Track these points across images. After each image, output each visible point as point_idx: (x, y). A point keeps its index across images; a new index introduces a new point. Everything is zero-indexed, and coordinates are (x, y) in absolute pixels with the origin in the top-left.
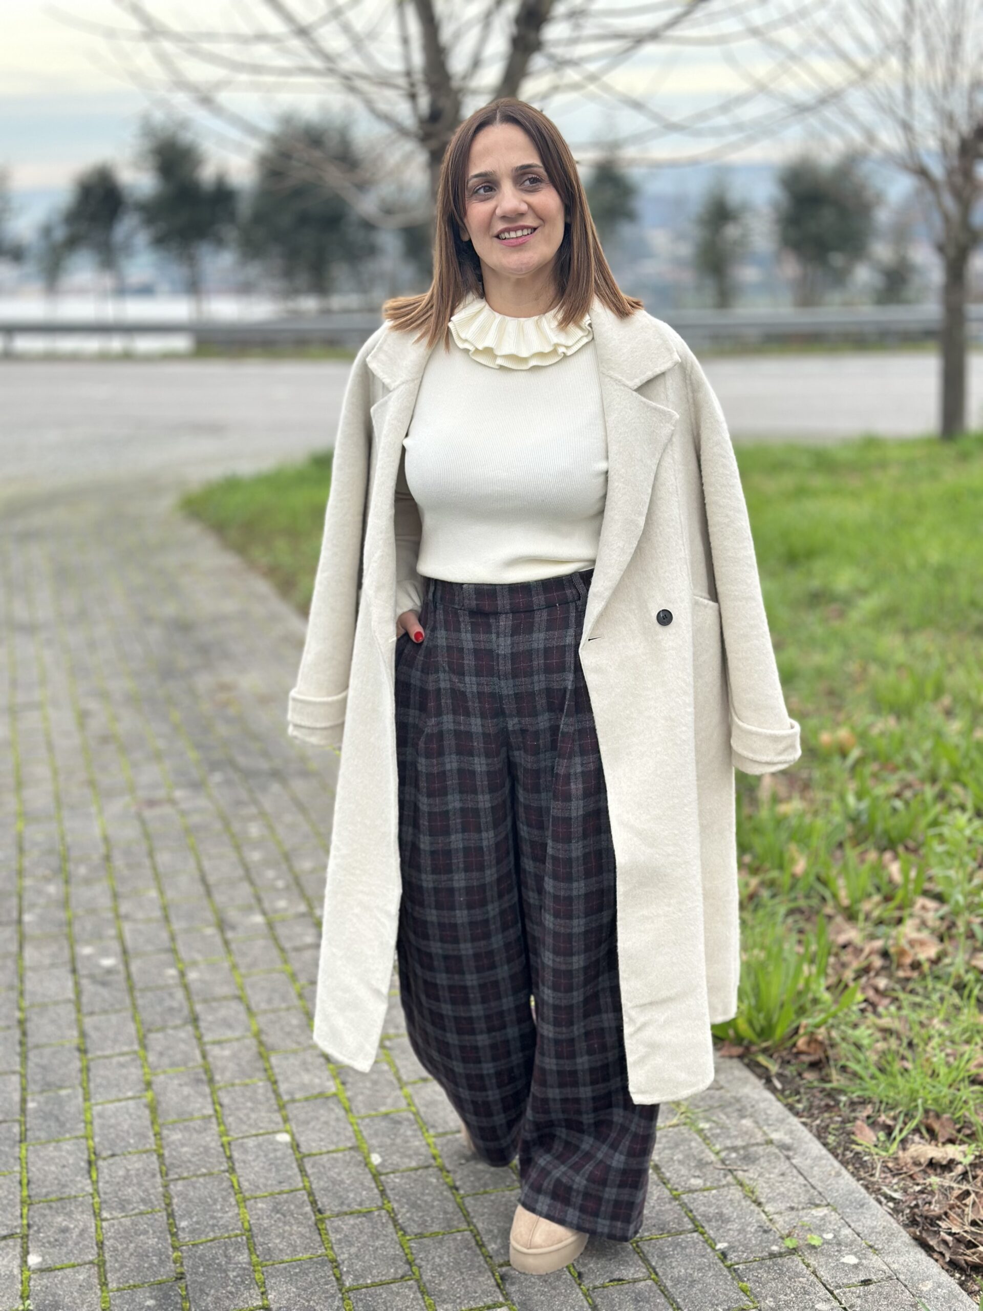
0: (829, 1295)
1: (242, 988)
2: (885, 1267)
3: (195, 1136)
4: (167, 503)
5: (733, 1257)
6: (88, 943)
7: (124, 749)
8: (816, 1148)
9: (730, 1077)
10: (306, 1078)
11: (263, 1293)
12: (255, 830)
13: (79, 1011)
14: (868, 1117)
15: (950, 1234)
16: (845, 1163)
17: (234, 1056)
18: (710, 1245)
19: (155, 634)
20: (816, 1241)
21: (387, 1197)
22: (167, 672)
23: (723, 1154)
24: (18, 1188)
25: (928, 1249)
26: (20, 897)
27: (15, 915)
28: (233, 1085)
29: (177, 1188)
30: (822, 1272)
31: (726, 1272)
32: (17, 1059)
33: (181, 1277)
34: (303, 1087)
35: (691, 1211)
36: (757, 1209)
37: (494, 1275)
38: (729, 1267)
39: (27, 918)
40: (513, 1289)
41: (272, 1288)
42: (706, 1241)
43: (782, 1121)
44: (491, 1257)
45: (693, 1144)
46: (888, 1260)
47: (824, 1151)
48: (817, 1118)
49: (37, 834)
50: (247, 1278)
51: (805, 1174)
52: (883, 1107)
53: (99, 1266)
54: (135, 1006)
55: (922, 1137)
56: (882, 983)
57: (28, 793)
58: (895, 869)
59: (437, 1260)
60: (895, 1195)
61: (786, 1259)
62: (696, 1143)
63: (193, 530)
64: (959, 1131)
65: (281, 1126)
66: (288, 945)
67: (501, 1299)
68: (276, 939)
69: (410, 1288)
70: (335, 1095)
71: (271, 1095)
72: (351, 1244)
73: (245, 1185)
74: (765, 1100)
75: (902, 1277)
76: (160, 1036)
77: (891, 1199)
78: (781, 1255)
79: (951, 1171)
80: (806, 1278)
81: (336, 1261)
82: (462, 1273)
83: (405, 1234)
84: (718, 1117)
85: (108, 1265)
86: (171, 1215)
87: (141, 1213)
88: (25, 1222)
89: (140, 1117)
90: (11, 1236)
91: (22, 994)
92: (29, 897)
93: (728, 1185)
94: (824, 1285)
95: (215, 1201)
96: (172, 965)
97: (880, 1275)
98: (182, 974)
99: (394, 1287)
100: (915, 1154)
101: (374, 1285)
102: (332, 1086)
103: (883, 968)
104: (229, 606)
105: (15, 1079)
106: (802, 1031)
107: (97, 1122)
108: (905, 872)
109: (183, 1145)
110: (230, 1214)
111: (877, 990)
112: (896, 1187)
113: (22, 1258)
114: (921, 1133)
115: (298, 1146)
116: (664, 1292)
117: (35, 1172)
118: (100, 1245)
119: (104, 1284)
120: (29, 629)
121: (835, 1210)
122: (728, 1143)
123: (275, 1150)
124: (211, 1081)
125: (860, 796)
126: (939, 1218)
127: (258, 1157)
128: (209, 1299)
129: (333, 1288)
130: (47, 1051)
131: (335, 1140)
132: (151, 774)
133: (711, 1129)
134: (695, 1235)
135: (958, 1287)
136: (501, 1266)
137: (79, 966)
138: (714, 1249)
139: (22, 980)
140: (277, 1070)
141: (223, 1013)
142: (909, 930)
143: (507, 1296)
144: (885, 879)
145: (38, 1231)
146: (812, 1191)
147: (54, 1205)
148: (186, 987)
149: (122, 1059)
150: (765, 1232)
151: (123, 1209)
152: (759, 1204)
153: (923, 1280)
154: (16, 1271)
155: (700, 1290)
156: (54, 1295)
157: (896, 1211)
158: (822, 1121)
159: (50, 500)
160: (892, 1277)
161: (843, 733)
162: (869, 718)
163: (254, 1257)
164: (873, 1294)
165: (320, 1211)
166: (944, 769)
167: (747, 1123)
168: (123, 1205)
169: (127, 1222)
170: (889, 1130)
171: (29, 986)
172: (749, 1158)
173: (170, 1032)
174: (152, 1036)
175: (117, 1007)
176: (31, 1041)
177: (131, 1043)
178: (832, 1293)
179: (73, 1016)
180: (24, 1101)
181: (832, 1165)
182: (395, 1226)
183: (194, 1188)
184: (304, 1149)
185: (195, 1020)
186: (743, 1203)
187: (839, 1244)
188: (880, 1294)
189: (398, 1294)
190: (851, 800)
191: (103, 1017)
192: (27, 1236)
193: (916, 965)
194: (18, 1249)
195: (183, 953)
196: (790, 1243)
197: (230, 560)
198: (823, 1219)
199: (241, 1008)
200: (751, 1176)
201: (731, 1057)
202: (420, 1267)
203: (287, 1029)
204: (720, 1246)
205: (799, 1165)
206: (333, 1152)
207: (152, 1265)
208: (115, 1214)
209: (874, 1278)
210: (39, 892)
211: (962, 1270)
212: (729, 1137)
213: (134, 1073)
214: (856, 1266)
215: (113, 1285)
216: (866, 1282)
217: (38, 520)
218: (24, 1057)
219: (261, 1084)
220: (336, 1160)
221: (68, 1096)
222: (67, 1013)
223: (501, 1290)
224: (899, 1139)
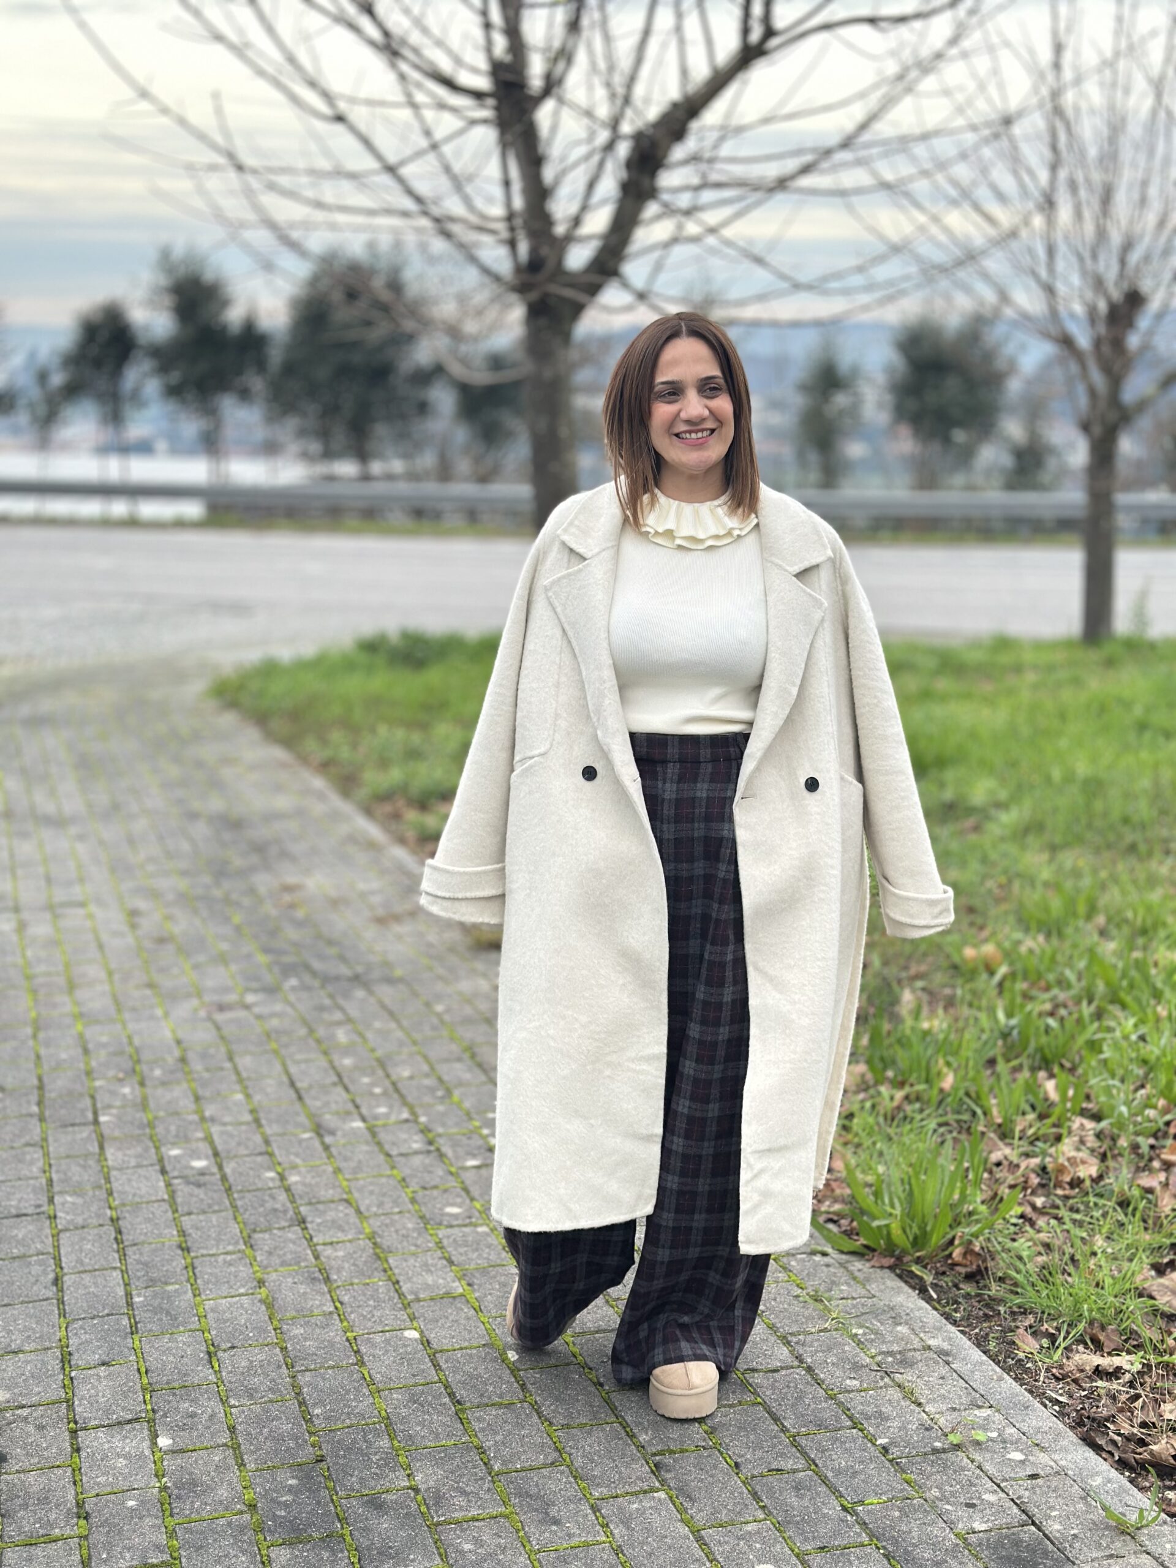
0: (995, 1487)
1: (350, 1192)
2: (1052, 1464)
3: (318, 1331)
4: (196, 687)
5: (895, 1452)
6: (174, 1144)
7: (184, 951)
8: (977, 1354)
9: (883, 1287)
10: (430, 1280)
11: (409, 1475)
12: (342, 1036)
13: (175, 1211)
14: (1031, 1327)
15: (1119, 1435)
16: (1007, 1370)
17: (349, 1256)
18: (871, 1441)
19: (201, 830)
20: (980, 1436)
21: (529, 1391)
22: (221, 871)
23: (879, 1358)
24: (137, 1375)
25: (1097, 1448)
26: (93, 1097)
27: (90, 1116)
28: (352, 1284)
29: (304, 1379)
30: (987, 1466)
31: (888, 1464)
32: (116, 1255)
33: (321, 1460)
34: (427, 1286)
35: (849, 1410)
36: (917, 1409)
37: (648, 1463)
38: (891, 1461)
39: (103, 1119)
40: (668, 1476)
41: (418, 1470)
42: (866, 1437)
43: (939, 1329)
44: (643, 1447)
45: (847, 1348)
46: (1056, 1457)
47: (985, 1358)
48: (975, 1328)
49: (100, 1035)
50: (390, 1461)
51: (966, 1378)
52: (1045, 1316)
53: (234, 1449)
54: (234, 1207)
55: (1086, 1347)
56: (1039, 1201)
57: (81, 994)
58: (1050, 1086)
59: (587, 1448)
60: (1061, 1399)
61: (950, 1455)
62: (850, 1347)
63: (228, 719)
64: (1126, 1341)
65: (408, 1323)
66: (394, 1152)
67: (657, 1484)
68: (379, 1144)
69: (562, 1473)
70: (462, 1295)
71: (392, 1294)
72: (496, 1433)
73: (378, 1377)
74: (920, 1309)
75: (1070, 1473)
76: (267, 1236)
77: (1058, 1402)
78: (944, 1451)
79: (1118, 1378)
80: (971, 1471)
81: (482, 1447)
82: (614, 1461)
83: (551, 1424)
84: (871, 1323)
85: (243, 1447)
86: (302, 1403)
87: (271, 1401)
88: (149, 1407)
89: (256, 1312)
90: (137, 1420)
91: (110, 1193)
92: (102, 1099)
93: (886, 1386)
94: (991, 1479)
95: (348, 1392)
96: (269, 1169)
97: (1048, 1470)
98: (282, 1177)
99: (545, 1472)
100: (1080, 1362)
101: (523, 1470)
102: (458, 1288)
103: (1042, 1186)
104: (282, 803)
105: (116, 1274)
106: (957, 1242)
107: (210, 1316)
108: (1062, 1090)
109: (306, 1339)
110: (365, 1403)
111: (1034, 1207)
112: (1061, 1391)
113: (151, 1441)
114: (1086, 1344)
115: (428, 1342)
116: (825, 1481)
117: (152, 1361)
118: (232, 1429)
119: (242, 1465)
120: (58, 822)
121: (998, 1411)
122: (884, 1348)
123: (405, 1346)
124: (327, 1280)
125: (1009, 1015)
126: (1107, 1420)
127: (387, 1351)
128: (354, 1479)
129: (481, 1472)
130: (146, 1248)
131: (467, 1337)
132: (217, 977)
133: (865, 1334)
134: (854, 1431)
135: (1128, 1484)
136: (654, 1455)
137: (168, 1168)
138: (874, 1444)
139: (108, 1180)
140: (396, 1271)
141: (330, 1215)
142: (1067, 1148)
143: (663, 1482)
144: (1041, 1096)
145: (165, 1416)
146: (974, 1393)
147: (178, 1392)
148: (288, 1190)
149: (229, 1258)
150: (927, 1429)
151: (251, 1397)
152: (919, 1405)
153: (1092, 1476)
154: (147, 1452)
155: (863, 1481)
156: (191, 1474)
157: (1061, 1415)
158: (981, 1330)
159: (56, 684)
160: (1062, 1472)
161: (989, 949)
162: (1018, 935)
163: (395, 1442)
164: (1040, 1487)
165: (459, 1402)
166: (1101, 987)
167: (902, 1329)
168: (250, 1393)
169: (257, 1409)
170: (1053, 1338)
171: (116, 1186)
172: (906, 1362)
173: (275, 1231)
174: (256, 1236)
175: (216, 1208)
176: (128, 1238)
177: (237, 1243)
178: (999, 1486)
179: (170, 1214)
180: (129, 1295)
181: (993, 1370)
182: (540, 1418)
183: (324, 1379)
184: (435, 1345)
185: (302, 1222)
186: (903, 1403)
187: (1004, 1442)
188: (1049, 1487)
189: (550, 1478)
190: (1001, 1016)
191: (202, 1217)
192: (154, 1420)
193: (1076, 1183)
194: (146, 1432)
195: (280, 1155)
196: (954, 1439)
197: (278, 753)
198: (986, 1419)
199: (351, 1211)
200: (910, 1378)
201: (882, 1267)
202: (570, 1455)
203: (404, 1232)
204: (881, 1441)
205: (959, 1369)
206: (466, 1348)
207: (288, 1449)
208: (243, 1402)
209: (1042, 1473)
210: (113, 1093)
211: (1132, 1469)
212: (884, 1342)
213: (244, 1271)
214: (1022, 1462)
215: (251, 1466)
216: (1034, 1477)
217: (47, 705)
218: (123, 1255)
219: (382, 1285)
220: (471, 1356)
221: (176, 1291)
222: (162, 1212)
223: (657, 1478)
224: (1063, 1345)
